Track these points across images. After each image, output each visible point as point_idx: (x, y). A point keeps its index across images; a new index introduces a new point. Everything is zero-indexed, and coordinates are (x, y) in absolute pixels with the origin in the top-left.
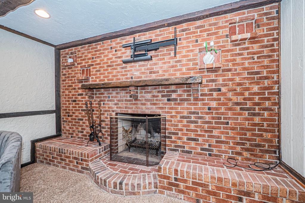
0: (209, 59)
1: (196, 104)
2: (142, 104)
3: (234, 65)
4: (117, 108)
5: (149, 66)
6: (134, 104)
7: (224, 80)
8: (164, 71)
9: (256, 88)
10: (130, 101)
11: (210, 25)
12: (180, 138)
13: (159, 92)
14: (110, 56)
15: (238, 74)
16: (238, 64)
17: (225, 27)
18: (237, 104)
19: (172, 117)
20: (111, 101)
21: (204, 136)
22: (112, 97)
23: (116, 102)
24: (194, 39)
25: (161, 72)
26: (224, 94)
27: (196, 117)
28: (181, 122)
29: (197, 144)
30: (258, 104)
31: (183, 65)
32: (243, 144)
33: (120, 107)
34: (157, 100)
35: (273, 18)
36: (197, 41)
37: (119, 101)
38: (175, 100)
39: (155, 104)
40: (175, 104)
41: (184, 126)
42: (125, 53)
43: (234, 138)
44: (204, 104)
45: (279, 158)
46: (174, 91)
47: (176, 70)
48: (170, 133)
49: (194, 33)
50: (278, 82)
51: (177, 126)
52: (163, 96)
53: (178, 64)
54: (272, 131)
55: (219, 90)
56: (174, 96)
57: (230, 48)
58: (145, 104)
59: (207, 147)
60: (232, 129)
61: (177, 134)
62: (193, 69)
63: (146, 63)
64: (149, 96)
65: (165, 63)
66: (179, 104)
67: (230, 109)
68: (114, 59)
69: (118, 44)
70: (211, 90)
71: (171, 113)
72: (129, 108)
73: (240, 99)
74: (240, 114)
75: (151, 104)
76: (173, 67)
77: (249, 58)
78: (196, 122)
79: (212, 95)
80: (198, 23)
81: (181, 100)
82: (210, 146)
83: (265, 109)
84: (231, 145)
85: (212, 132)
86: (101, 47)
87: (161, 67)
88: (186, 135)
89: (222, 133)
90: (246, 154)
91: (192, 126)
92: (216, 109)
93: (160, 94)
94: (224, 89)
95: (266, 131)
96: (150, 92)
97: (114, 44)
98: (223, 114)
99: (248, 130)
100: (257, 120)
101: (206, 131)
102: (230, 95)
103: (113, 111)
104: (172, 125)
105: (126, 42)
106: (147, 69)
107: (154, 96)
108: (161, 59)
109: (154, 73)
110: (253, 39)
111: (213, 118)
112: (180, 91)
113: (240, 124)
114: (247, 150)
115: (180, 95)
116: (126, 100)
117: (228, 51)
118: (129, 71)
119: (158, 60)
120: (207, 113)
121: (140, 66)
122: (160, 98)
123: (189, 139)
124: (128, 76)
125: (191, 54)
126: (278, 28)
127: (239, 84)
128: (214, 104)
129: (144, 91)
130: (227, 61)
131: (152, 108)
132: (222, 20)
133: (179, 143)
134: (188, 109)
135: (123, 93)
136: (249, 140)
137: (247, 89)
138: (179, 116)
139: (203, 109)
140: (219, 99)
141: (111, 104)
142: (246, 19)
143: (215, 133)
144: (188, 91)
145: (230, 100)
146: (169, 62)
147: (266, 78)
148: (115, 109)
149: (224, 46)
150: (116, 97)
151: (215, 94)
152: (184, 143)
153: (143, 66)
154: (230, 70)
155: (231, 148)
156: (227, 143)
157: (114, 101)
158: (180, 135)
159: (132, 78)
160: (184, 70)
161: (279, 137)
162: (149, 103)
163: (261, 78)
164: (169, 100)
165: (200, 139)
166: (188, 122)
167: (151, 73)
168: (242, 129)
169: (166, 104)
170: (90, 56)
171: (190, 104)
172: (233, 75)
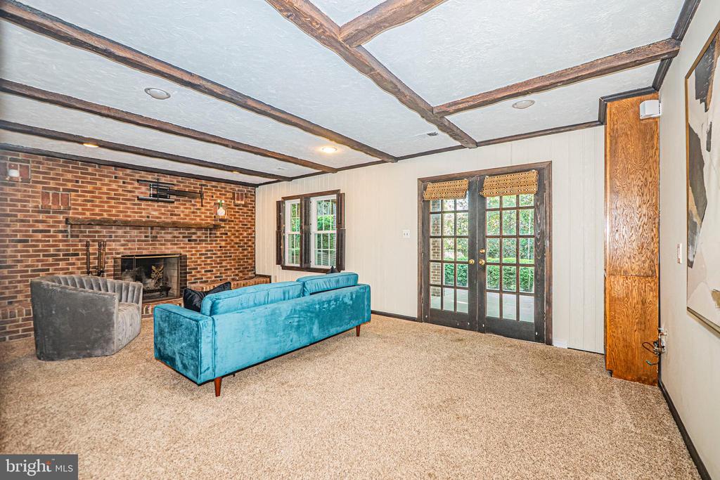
0: (221, 212)
1: (212, 244)
2: (161, 244)
3: (235, 218)
4: (125, 249)
5: (169, 208)
6: (151, 245)
7: (229, 228)
8: (186, 215)
9: (245, 234)
10: (145, 241)
11: (222, 188)
12: (199, 272)
13: (180, 233)
14: (114, 186)
15: (237, 224)
16: (237, 218)
17: (230, 192)
18: (236, 243)
19: (192, 255)
20: (114, 241)
21: (217, 267)
22: (116, 236)
23: (123, 242)
24: (210, 194)
25: (182, 216)
26: (229, 237)
27: (211, 254)
28: (200, 258)
29: (212, 274)
30: (246, 243)
31: (202, 213)
32: (239, 269)
33: (130, 249)
34: (177, 241)
35: (253, 195)
36: (212, 197)
37: (128, 241)
38: (196, 240)
39: (176, 244)
40: (195, 244)
41: (203, 261)
42: (139, 188)
43: (234, 266)
44: (217, 244)
45: (255, 273)
46: (194, 233)
47: (196, 216)
48: (190, 269)
49: (211, 189)
50: (254, 231)
51: (197, 262)
52: (184, 237)
53: (198, 211)
54: (252, 259)
55: (227, 234)
56: (194, 237)
57: (233, 206)
58: (164, 245)
59: (219, 275)
60: (234, 260)
61: (197, 269)
62: (210, 217)
63: (167, 205)
64: (169, 237)
65: (186, 208)
66: (198, 244)
67: (233, 247)
68: (120, 191)
69: (126, 175)
70: (221, 234)
71: (192, 251)
72: (144, 249)
73: (237, 240)
74: (237, 250)
75: (171, 244)
76: (193, 212)
77: (242, 216)
78: (212, 257)
79: (222, 237)
80: (214, 184)
81: (200, 241)
82: (221, 273)
83: (249, 246)
84: (233, 270)
85: (222, 263)
86: (96, 171)
87: (183, 212)
88: (204, 268)
89: (228, 263)
90: (241, 275)
91: (209, 261)
92: (225, 247)
93: (181, 235)
94: (229, 234)
95: (249, 259)
96: (170, 233)
97: (120, 174)
98: (228, 250)
99: (242, 259)
100: (246, 253)
101: (218, 264)
102: (232, 238)
103: (118, 254)
104: (192, 262)
105: (140, 177)
106: (168, 211)
107: (175, 237)
108: (182, 204)
109: (175, 215)
110: (245, 206)
111: (223, 254)
112: (199, 233)
113: (237, 256)
114: (241, 272)
115: (199, 237)
116: (138, 241)
117: (231, 208)
118: (144, 209)
119: (180, 204)
120: (219, 250)
121: (158, 206)
122: (181, 239)
123: (206, 271)
124: (143, 214)
125: (208, 205)
126: (254, 201)
127: (238, 231)
128: (223, 244)
129: (163, 232)
130: (231, 215)
131: (172, 248)
132: (228, 187)
133: (199, 276)
134: (205, 247)
135: (135, 232)
136: (242, 265)
137: (241, 234)
138: (198, 253)
139: (217, 247)
140: (227, 240)
141: (113, 245)
142: (241, 191)
143: (224, 264)
144: (206, 234)
145: (232, 240)
146: (190, 208)
147: (250, 228)
148: (122, 251)
149: (229, 205)
150: (123, 237)
151: (224, 236)
152: (203, 275)
153: (164, 207)
154: (232, 221)
155: (233, 272)
156: (231, 269)
157: (119, 241)
158: (199, 270)
159: (148, 217)
160: (203, 216)
161: (255, 261)
162: (169, 243)
163: (247, 228)
164: (189, 241)
165: (214, 270)
166: (205, 258)
167: (171, 215)
168: (239, 259)
169: (187, 244)
170: (69, 176)
171: (207, 244)
172: (234, 224)
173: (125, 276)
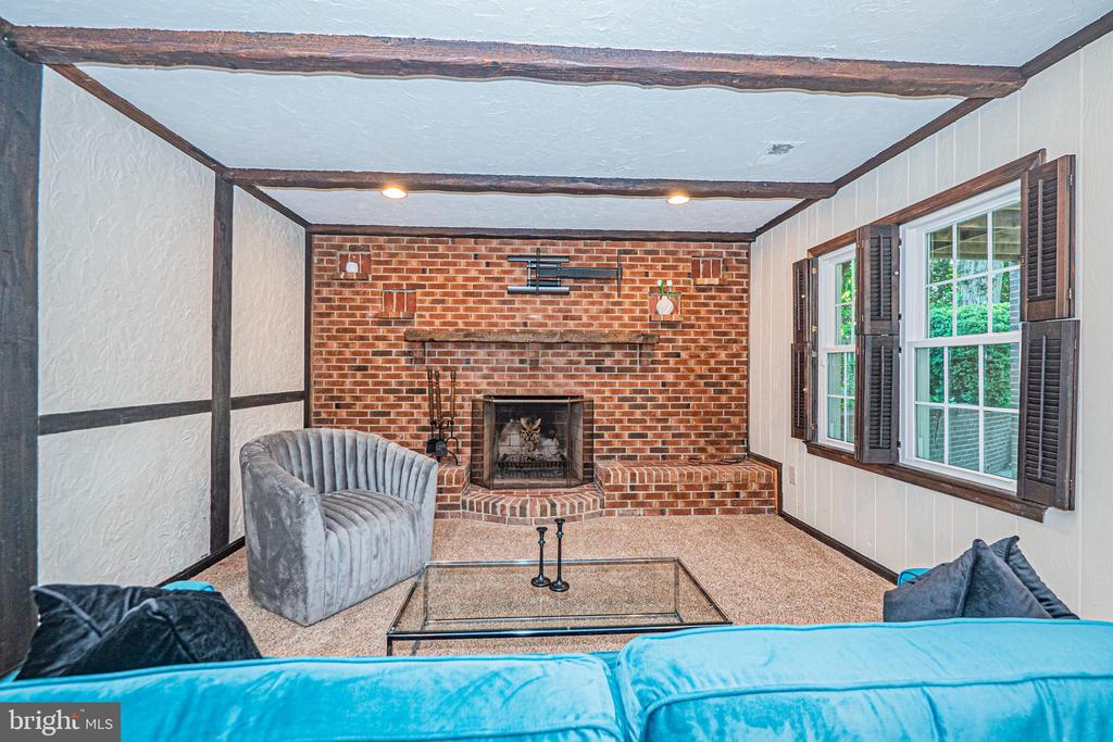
0: (665, 307)
1: (645, 377)
2: (547, 377)
3: (697, 319)
4: (489, 384)
5: (562, 306)
6: (530, 377)
7: (684, 341)
8: (592, 318)
9: (723, 355)
10: (520, 370)
11: (667, 253)
12: (617, 436)
13: (581, 355)
14: (473, 273)
15: (703, 333)
16: (702, 319)
17: (687, 260)
18: (701, 377)
19: (604, 399)
20: (473, 369)
21: (655, 428)
22: (476, 361)
23: (485, 372)
24: (642, 270)
25: (585, 319)
26: (685, 362)
27: (643, 399)
28: (620, 407)
29: (644, 443)
30: (724, 377)
31: (624, 311)
32: (708, 435)
33: (496, 384)
34: (577, 369)
35: (742, 262)
36: (647, 274)
37: (493, 369)
38: (610, 369)
39: (572, 377)
40: (610, 377)
41: (624, 414)
42: (511, 272)
43: (696, 428)
44: (657, 377)
45: (747, 450)
46: (608, 355)
47: (612, 318)
48: (600, 428)
49: (643, 259)
50: (746, 348)
51: (613, 414)
52: (588, 362)
53: (617, 308)
54: (740, 414)
55: (678, 355)
56: (608, 362)
57: (692, 293)
58: (552, 377)
59: (660, 445)
60: (695, 414)
61: (613, 429)
62: (642, 319)
63: (558, 298)
64: (561, 362)
65: (593, 303)
66: (617, 377)
67: (692, 385)
68: (482, 281)
69: (492, 250)
70: (666, 355)
71: (604, 392)
72: (517, 385)
73: (704, 370)
74: (704, 392)
75: (565, 377)
76: (607, 311)
77: (715, 312)
78: (644, 407)
79: (667, 362)
80: (650, 246)
81: (620, 370)
82: (664, 443)
83: (733, 384)
84: (693, 438)
85: (666, 421)
86: (449, 249)
87: (586, 311)
88: (628, 428)
89: (681, 421)
90: (711, 450)
91: (638, 414)
92: (674, 385)
93: (583, 359)
94: (684, 355)
95: (734, 414)
96: (563, 355)
97: (483, 250)
98: (682, 392)
99: (714, 414)
100: (724, 399)
101: (659, 421)
102: (692, 363)
103: (479, 392)
104: (604, 414)
105: (513, 250)
106: (560, 311)
107: (571, 362)
108: (585, 296)
109: (573, 318)
110: (722, 288)
111: (669, 399)
112: (618, 354)
113: (704, 406)
114: (712, 443)
115: (619, 362)
116: (510, 369)
117: (690, 297)
118: (518, 309)
119: (580, 296)
120: (661, 392)
121: (543, 303)
122: (582, 365)
123: (631, 436)
124: (517, 320)
125: (638, 293)
126: (747, 276)
127: (704, 348)
128: (670, 377)
129: (550, 351)
130: (689, 312)
131: (566, 385)
132: (683, 249)
133: (617, 444)
134: (631, 384)
135: (504, 354)
136: (714, 428)
137: (713, 356)
138: (616, 397)
139: (655, 384)
140: (678, 370)
141: (473, 377)
142: (713, 255)
143: (672, 422)
144: (632, 355)
145: (692, 370)
146: (601, 303)
147: (735, 341)
148: (484, 387)
149: (685, 289)
150: (486, 362)
151: (672, 360)
152: (624, 443)
153: (551, 303)
154: (692, 326)
155: (693, 443)
156: (688, 435)
157: (480, 369)
158: (617, 431)
159: (525, 324)
160: (626, 319)
161: (747, 421)
162: (561, 375)
163: (729, 341)
164: (598, 370)
165: (649, 433)
166: (631, 407)
167: (565, 318)
168: (706, 413)
169: (594, 377)
170: (414, 263)
171: (636, 377)
172: (697, 333)
173: (510, 430)
